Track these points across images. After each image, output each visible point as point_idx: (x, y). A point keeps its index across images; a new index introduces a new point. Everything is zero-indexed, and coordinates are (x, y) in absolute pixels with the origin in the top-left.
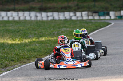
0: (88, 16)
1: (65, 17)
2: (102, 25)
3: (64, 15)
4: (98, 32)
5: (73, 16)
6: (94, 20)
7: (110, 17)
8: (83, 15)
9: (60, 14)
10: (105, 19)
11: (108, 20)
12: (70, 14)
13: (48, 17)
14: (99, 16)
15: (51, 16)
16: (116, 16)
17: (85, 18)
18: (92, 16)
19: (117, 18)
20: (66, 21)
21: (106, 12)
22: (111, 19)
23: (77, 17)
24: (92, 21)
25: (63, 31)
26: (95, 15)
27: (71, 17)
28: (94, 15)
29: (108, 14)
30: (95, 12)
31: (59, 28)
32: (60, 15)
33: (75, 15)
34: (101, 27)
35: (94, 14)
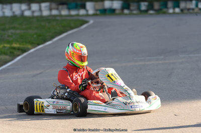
0: (51, 9)
1: (14, 12)
2: (72, 25)
3: (11, 9)
4: (67, 35)
5: (25, 10)
6: (61, 16)
7: (87, 11)
8: (43, 8)
9: (5, 6)
10: (78, 15)
11: (83, 16)
12: (20, 7)
14: (69, 9)
16: (97, 10)
17: (46, 13)
18: (57, 9)
19: (98, 12)
20: (14, 17)
21: (79, 3)
22: (87, 15)
23: (33, 12)
24: (58, 18)
25: (10, 34)
26: (62, 9)
27: (23, 12)
28: (60, 9)
29: (84, 7)
30: (62, 4)
31: (3, 30)
32: (5, 9)
33: (30, 9)
34: (72, 28)
35: (60, 7)
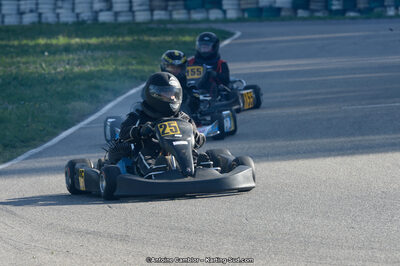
0: (152, 10)
1: (78, 15)
3: (73, 10)
5: (101, 11)
6: (172, 21)
7: (225, 12)
8: (135, 8)
9: (60, 3)
10: (207, 20)
11: (216, 21)
12: (91, 4)
13: (21, 13)
14: (188, 8)
15: (31, 11)
16: (243, 11)
18: (165, 9)
19: (246, 15)
22: (225, 20)
23: (117, 14)
26: (174, 8)
27: (96, 13)
28: (170, 8)
32: (61, 8)
33: (110, 8)
35: (171, 3)
